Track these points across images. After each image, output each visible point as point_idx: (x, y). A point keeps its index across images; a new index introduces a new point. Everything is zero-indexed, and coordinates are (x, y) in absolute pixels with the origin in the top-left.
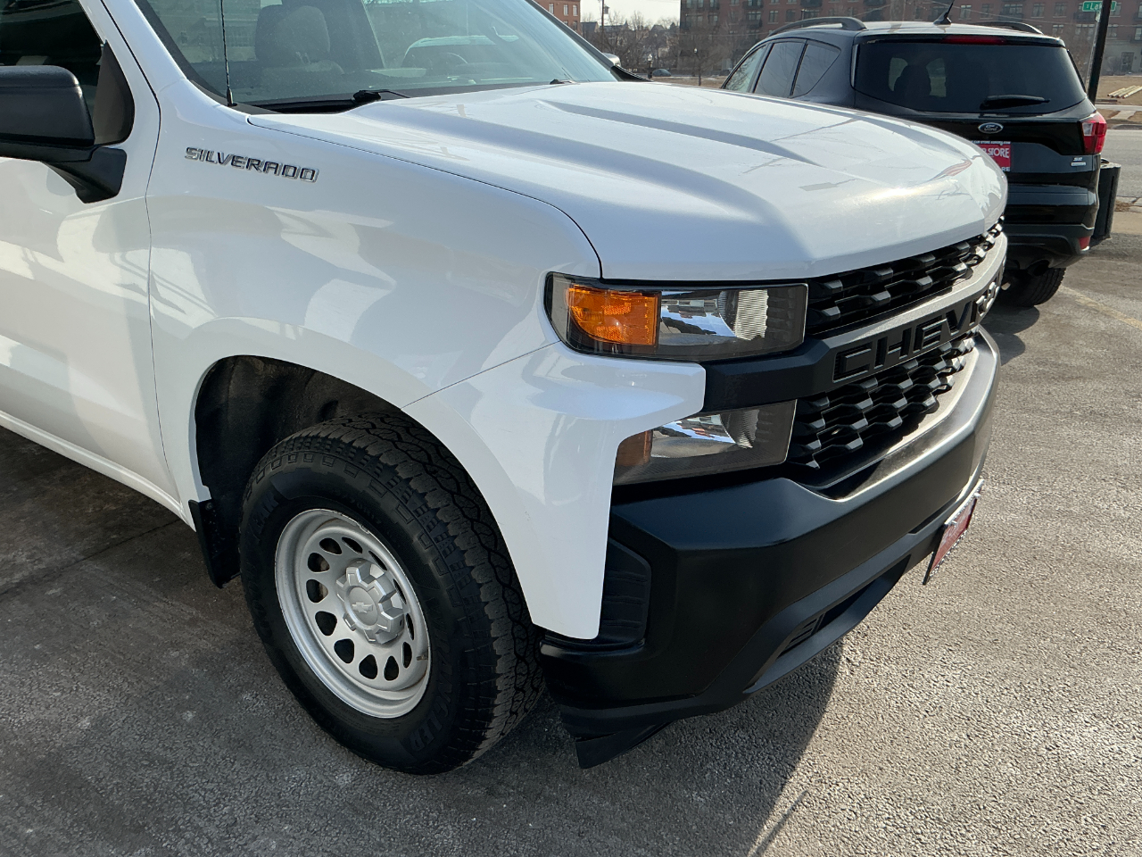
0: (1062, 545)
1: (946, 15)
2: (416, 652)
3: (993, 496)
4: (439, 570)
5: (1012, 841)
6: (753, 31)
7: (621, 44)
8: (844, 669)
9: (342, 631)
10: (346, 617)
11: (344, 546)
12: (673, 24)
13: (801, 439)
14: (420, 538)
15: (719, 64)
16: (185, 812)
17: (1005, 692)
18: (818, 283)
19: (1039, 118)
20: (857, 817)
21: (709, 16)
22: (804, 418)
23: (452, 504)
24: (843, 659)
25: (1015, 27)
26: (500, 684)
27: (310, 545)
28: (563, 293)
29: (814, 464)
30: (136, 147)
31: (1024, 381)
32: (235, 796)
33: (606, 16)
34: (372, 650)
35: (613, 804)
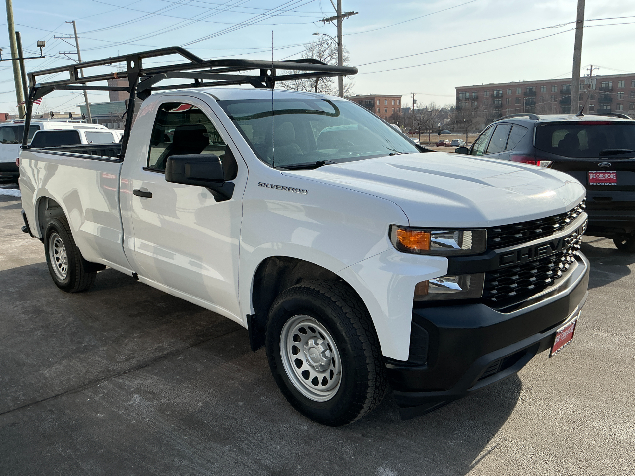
0: (632, 358)
1: (581, 112)
2: (335, 373)
3: (601, 337)
4: (347, 336)
5: (587, 465)
6: (497, 109)
7: (423, 118)
8: (520, 402)
9: (305, 367)
10: (307, 360)
11: (308, 331)
12: (452, 107)
13: (488, 289)
14: (340, 323)
15: (478, 127)
16: (243, 435)
17: (594, 413)
18: (490, 229)
19: (630, 159)
20: (519, 453)
21: (472, 103)
22: (488, 281)
23: (352, 312)
24: (520, 398)
25: (620, 116)
26: (370, 383)
27: (294, 330)
28: (396, 231)
29: (494, 299)
30: (238, 182)
31: (626, 287)
32: (262, 431)
33: (415, 105)
34: (317, 375)
35: (415, 443)
